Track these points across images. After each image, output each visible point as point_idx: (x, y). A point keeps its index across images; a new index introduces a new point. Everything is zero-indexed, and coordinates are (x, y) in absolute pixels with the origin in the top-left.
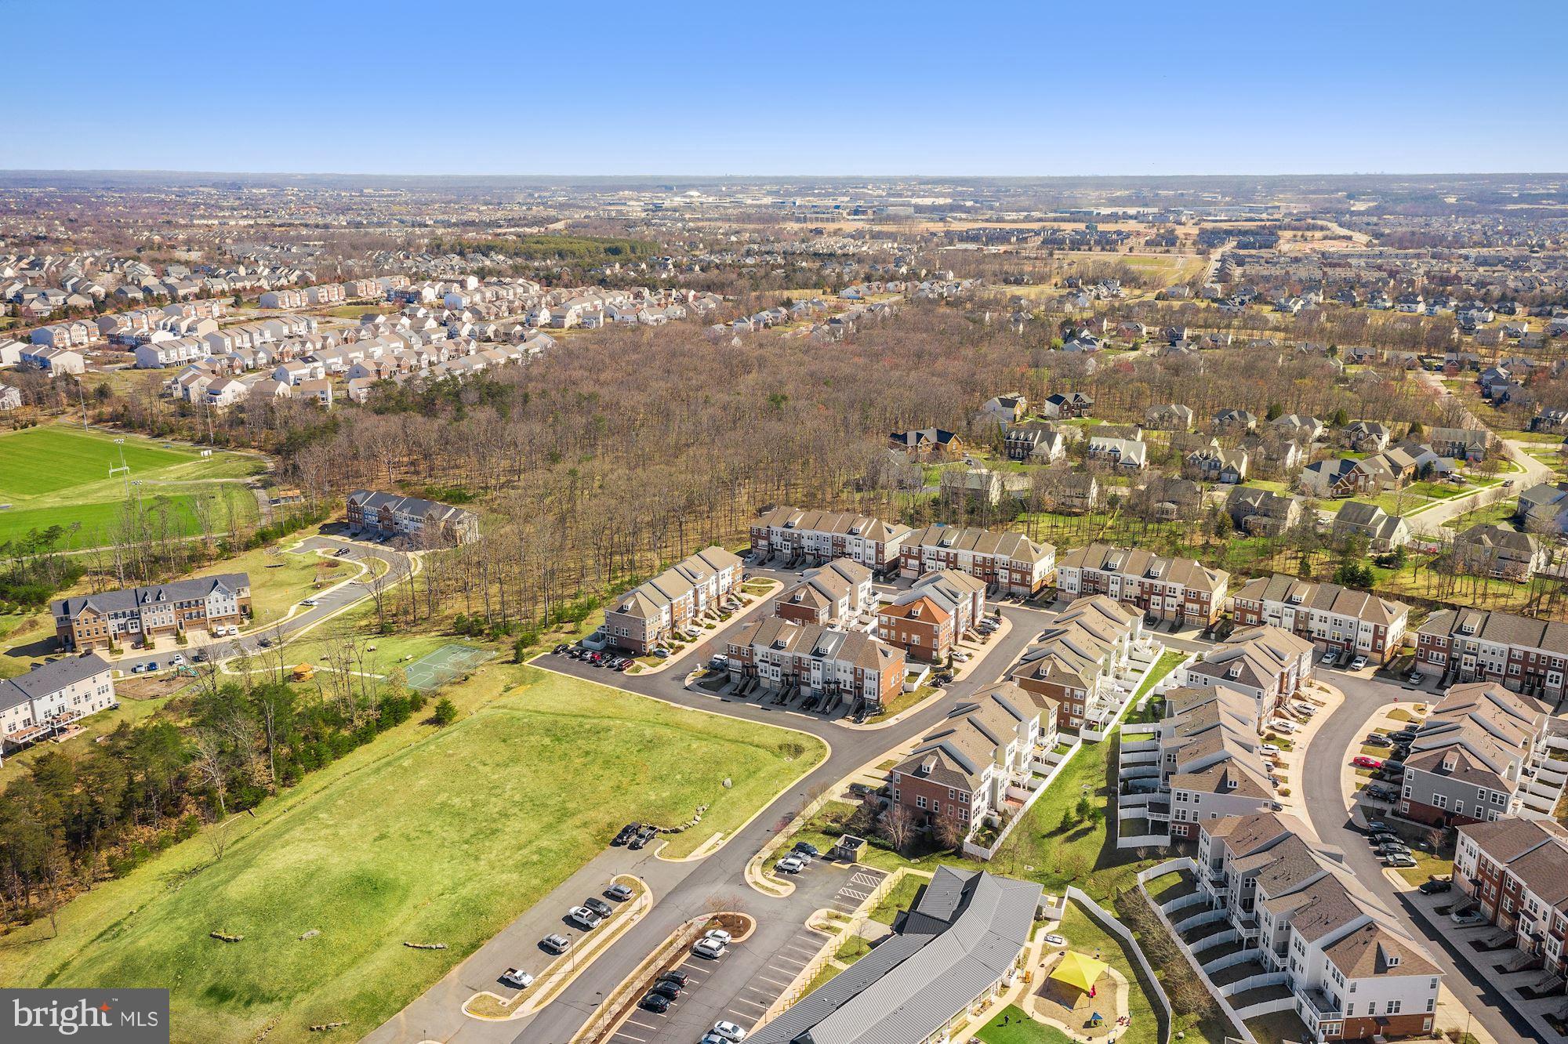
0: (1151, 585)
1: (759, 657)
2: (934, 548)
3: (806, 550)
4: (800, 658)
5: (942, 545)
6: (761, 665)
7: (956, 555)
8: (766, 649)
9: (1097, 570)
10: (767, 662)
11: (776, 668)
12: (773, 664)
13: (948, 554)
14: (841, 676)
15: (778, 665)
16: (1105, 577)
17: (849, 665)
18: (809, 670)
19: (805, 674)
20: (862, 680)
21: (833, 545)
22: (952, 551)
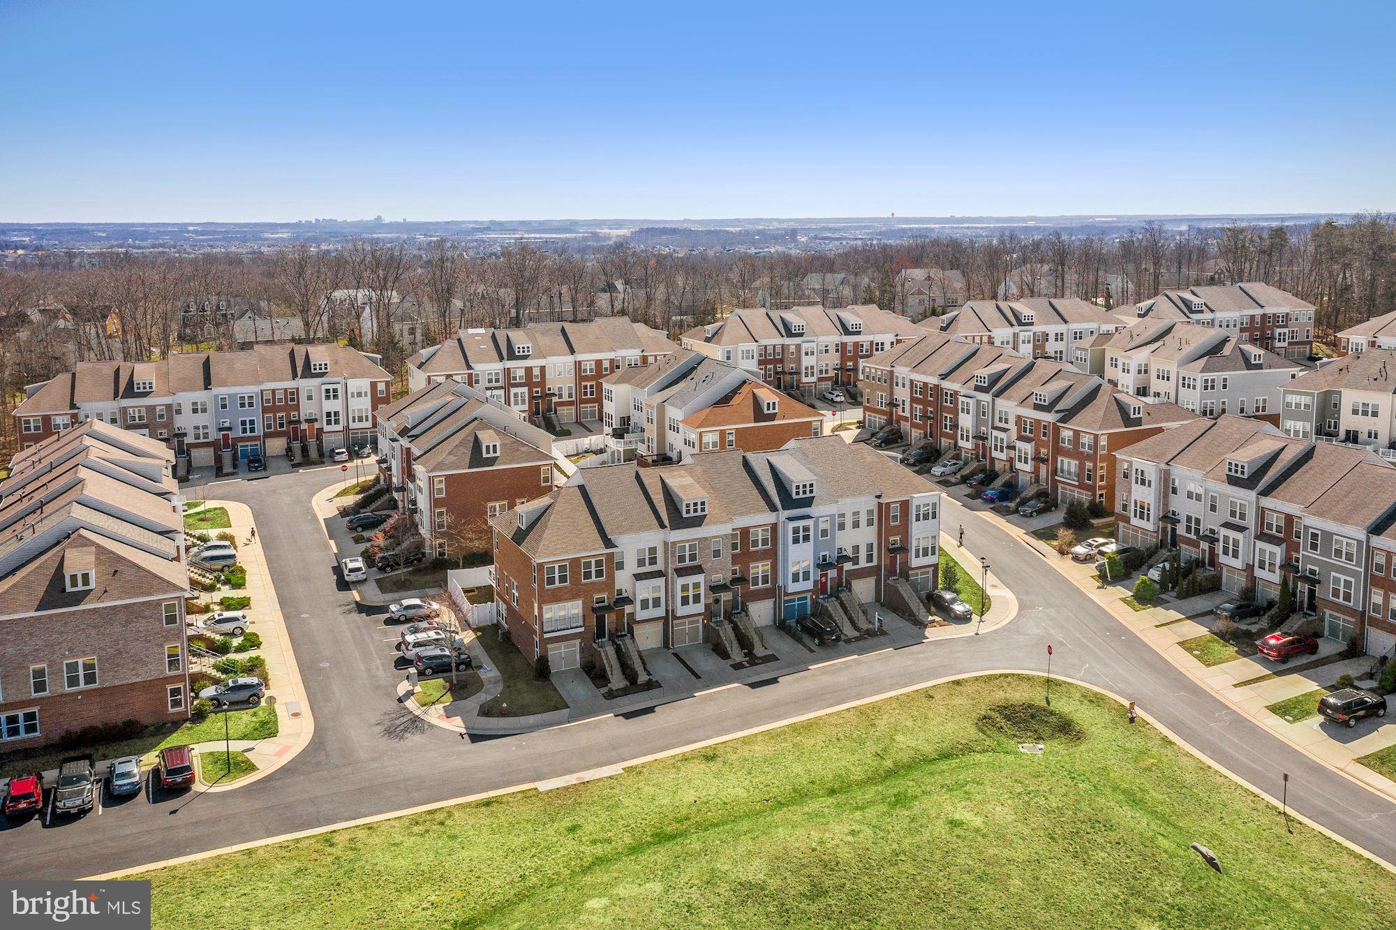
0: (856, 344)
1: (631, 567)
2: (497, 367)
3: (189, 440)
4: (745, 532)
5: (512, 356)
6: (645, 590)
7: (543, 369)
8: (654, 538)
9: (778, 341)
10: (659, 574)
11: (690, 580)
12: (681, 572)
13: (529, 370)
14: (847, 540)
15: (698, 570)
16: (792, 349)
17: (865, 504)
18: (772, 554)
19: (760, 568)
20: (904, 530)
21: (265, 410)
22: (534, 363)
